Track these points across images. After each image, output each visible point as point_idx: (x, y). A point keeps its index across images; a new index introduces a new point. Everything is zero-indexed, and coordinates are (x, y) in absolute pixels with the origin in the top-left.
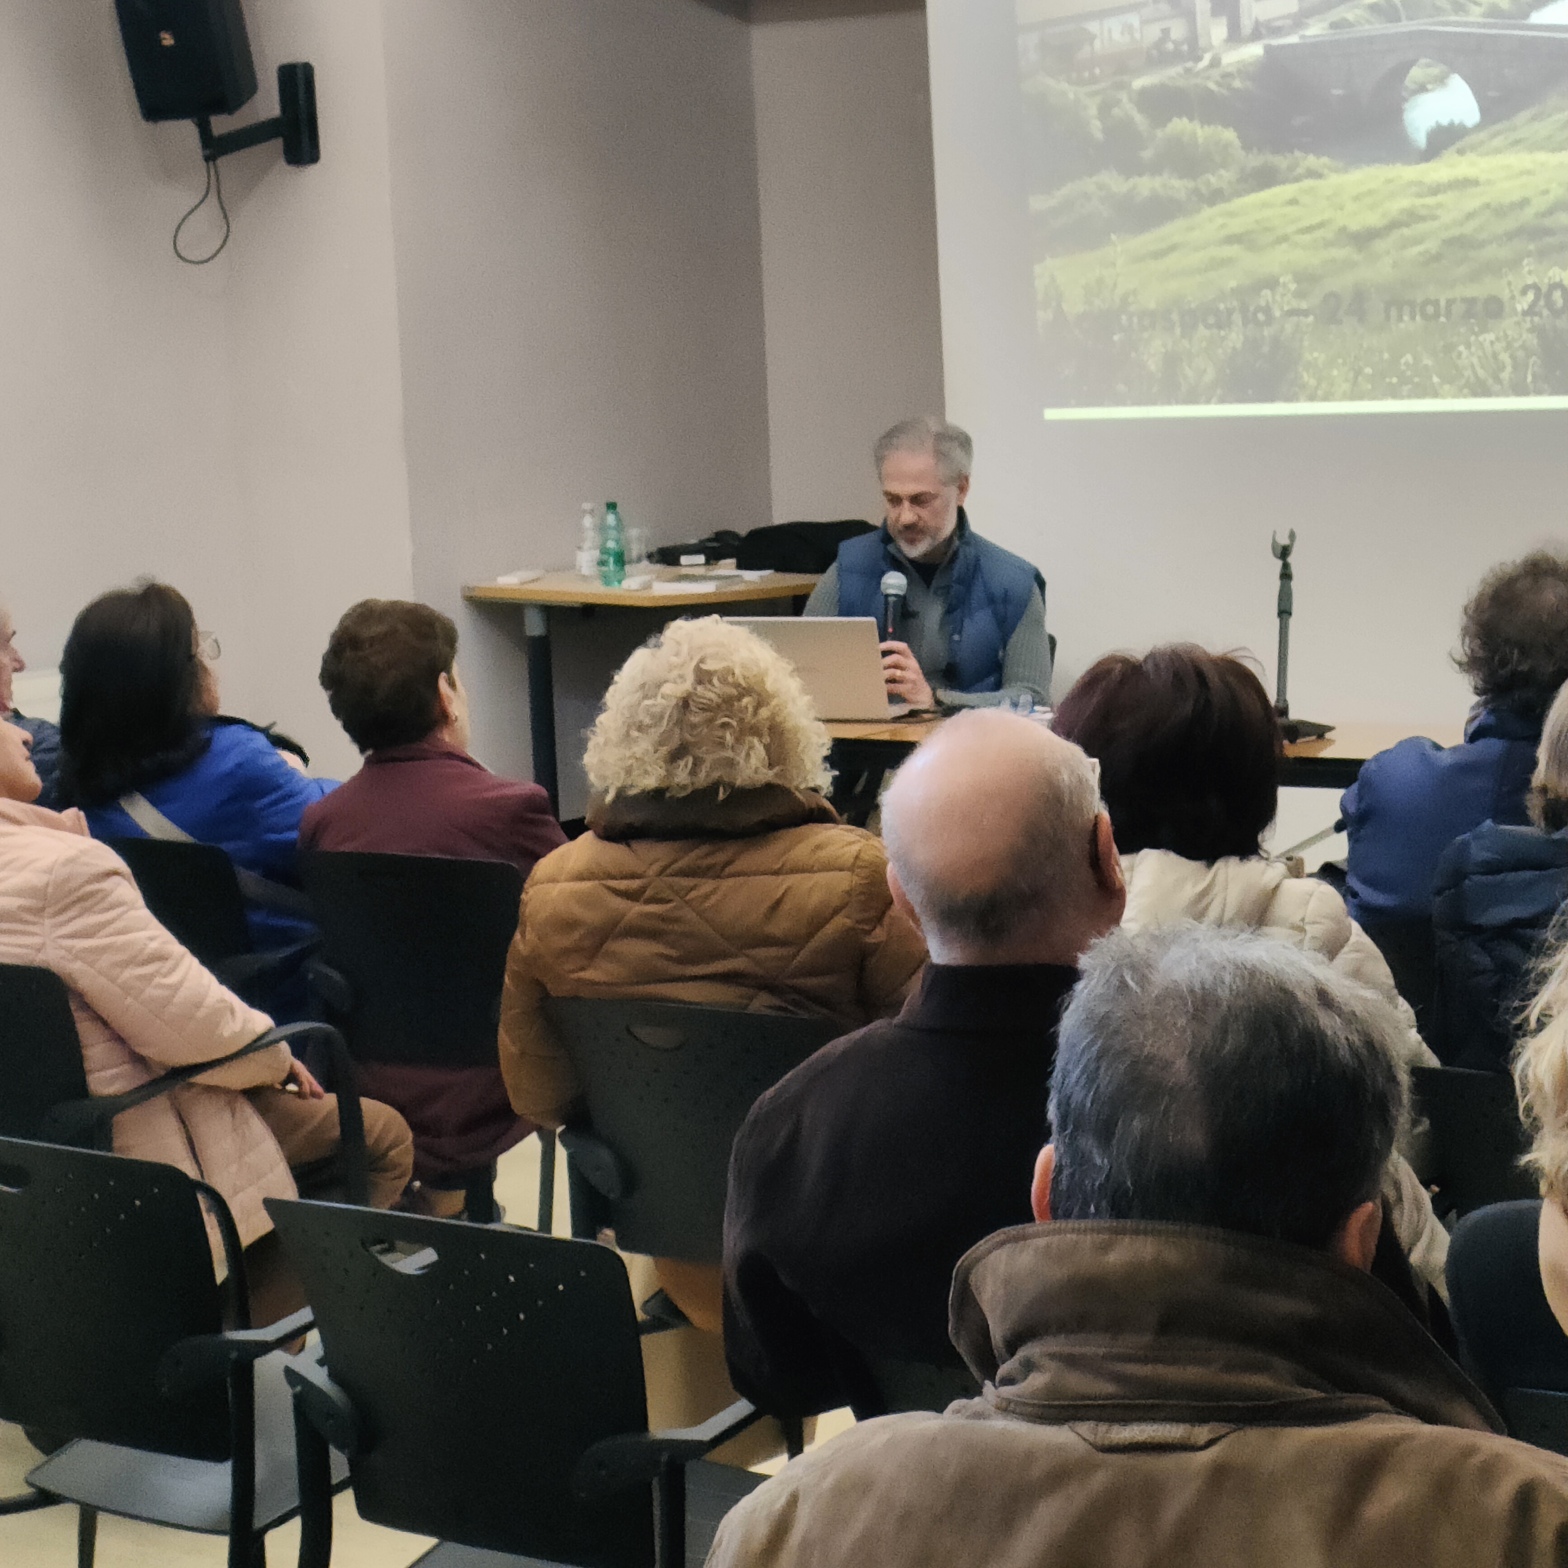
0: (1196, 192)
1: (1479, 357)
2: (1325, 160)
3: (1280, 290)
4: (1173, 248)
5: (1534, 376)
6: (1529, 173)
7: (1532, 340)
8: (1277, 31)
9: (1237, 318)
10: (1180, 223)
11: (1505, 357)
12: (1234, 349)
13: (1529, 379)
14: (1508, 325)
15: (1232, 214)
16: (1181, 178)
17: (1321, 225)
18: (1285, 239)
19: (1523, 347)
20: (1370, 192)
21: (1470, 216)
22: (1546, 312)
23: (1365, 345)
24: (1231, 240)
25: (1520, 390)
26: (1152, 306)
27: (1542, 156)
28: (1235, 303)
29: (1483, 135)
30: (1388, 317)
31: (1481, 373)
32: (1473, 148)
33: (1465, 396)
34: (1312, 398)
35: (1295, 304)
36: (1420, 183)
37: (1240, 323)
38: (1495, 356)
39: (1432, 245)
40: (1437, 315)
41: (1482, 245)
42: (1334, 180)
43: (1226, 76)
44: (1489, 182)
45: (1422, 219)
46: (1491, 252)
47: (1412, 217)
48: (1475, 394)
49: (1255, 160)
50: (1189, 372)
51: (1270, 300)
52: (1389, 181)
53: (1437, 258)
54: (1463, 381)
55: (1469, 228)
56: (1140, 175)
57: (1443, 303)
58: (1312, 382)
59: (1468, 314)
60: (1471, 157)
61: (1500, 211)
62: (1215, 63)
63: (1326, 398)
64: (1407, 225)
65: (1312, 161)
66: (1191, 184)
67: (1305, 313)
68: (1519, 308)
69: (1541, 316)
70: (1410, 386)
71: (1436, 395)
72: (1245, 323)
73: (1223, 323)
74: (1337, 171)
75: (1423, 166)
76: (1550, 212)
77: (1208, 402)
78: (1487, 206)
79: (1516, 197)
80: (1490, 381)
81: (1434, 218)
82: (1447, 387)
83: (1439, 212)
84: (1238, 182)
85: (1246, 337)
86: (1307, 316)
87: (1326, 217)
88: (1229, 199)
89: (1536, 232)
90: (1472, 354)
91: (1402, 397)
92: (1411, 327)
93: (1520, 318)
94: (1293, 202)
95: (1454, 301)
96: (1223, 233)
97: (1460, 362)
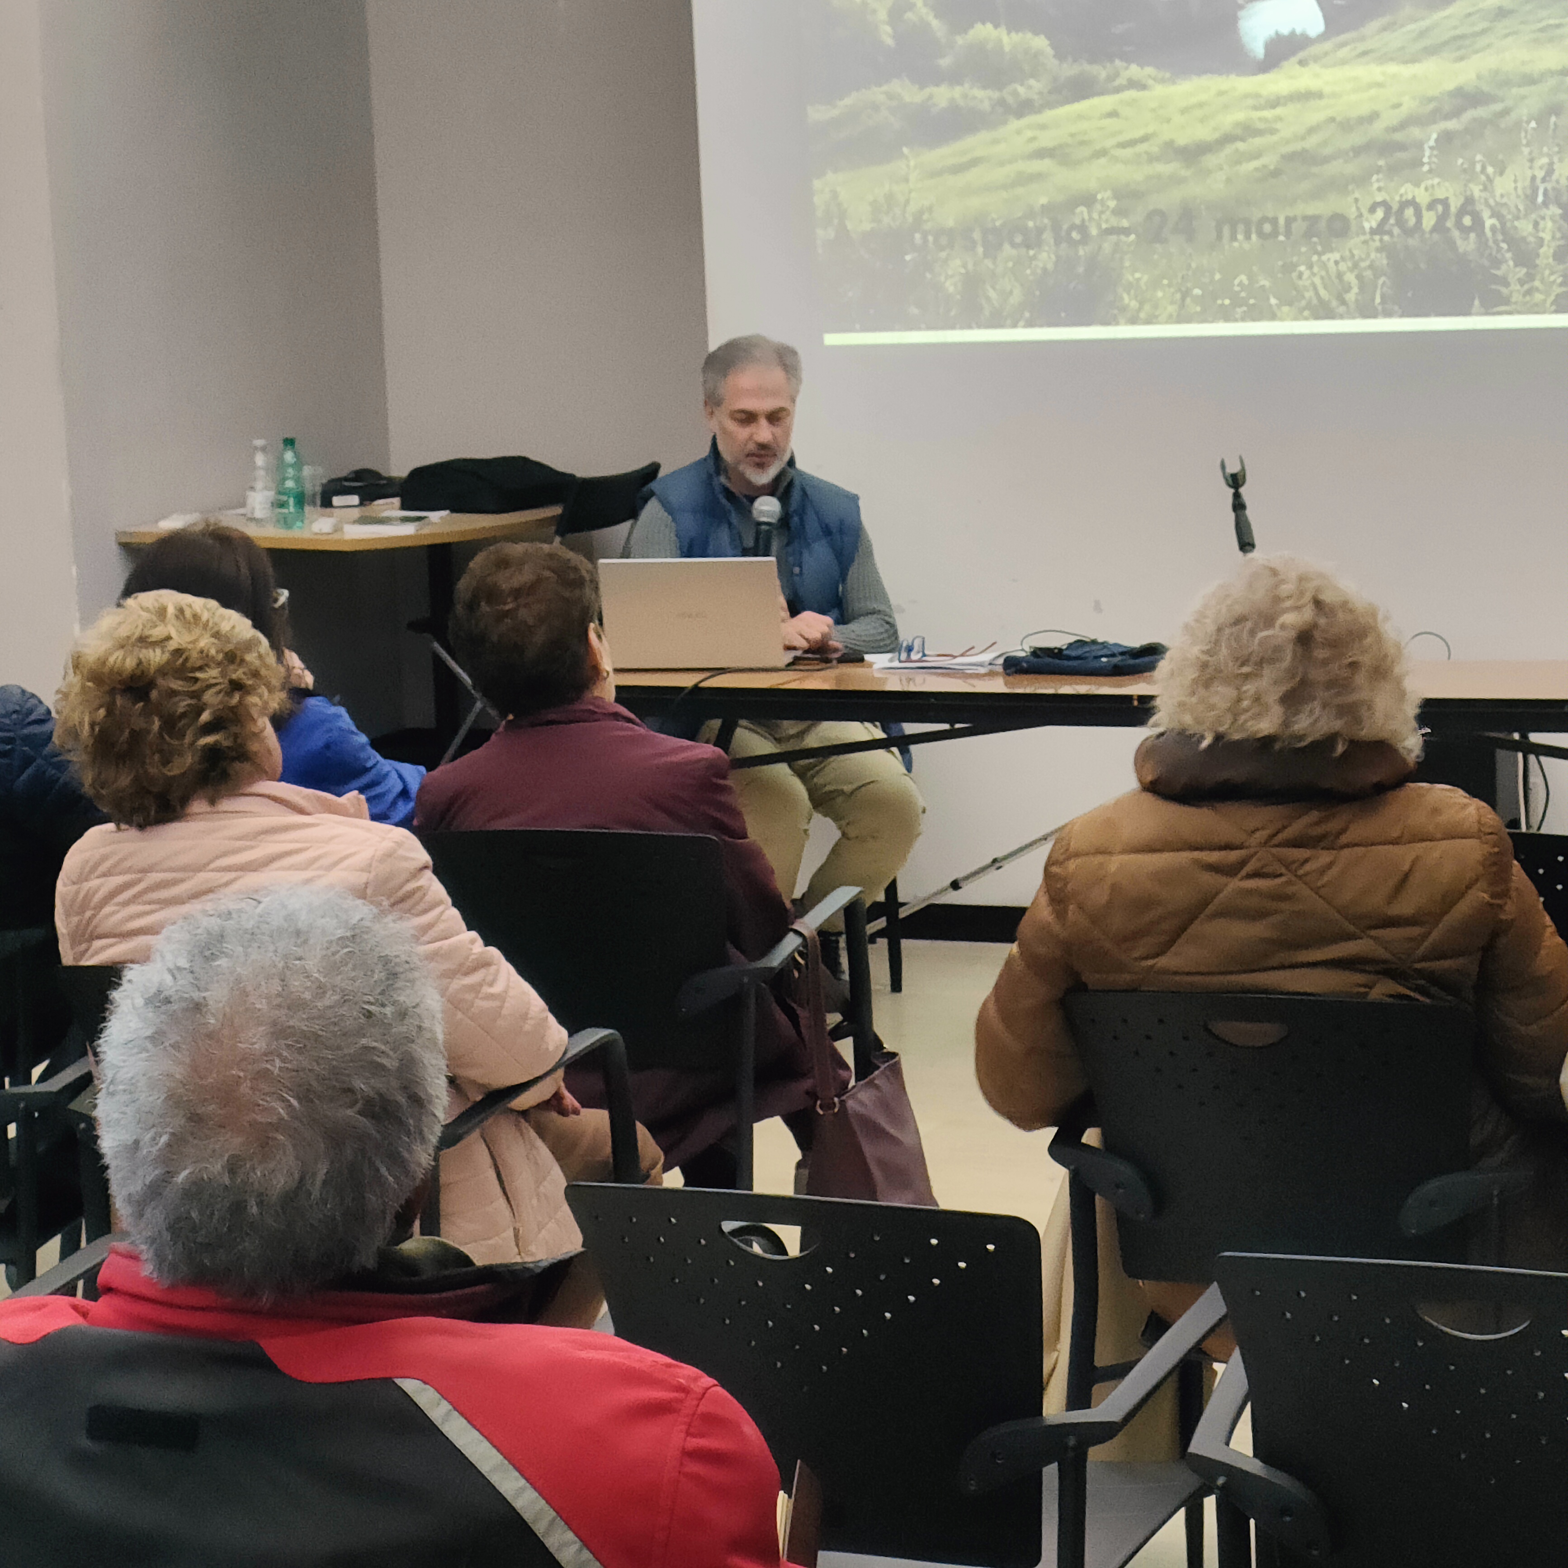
0: (1002, 102)
1: (1322, 278)
2: (1149, 70)
3: (1098, 207)
4: (974, 162)
5: (1383, 297)
6: (1379, 85)
7: (1382, 260)
9: (1048, 236)
10: (984, 136)
11: (1350, 277)
12: (1045, 270)
13: (1378, 300)
14: (1354, 244)
15: (1043, 127)
16: (984, 87)
17: (1145, 139)
18: (1102, 153)
19: (1371, 267)
20: (1201, 105)
21: (1312, 130)
22: (1396, 231)
23: (1194, 265)
24: (1041, 154)
25: (1367, 311)
26: (951, 223)
27: (1393, 68)
28: (1046, 221)
29: (1328, 46)
30: (1219, 237)
31: (1323, 293)
32: (1316, 59)
33: (1306, 319)
34: (1133, 321)
35: (1114, 222)
36: (1257, 96)
37: (1052, 241)
38: (1340, 276)
39: (1270, 160)
40: (1275, 233)
41: (1326, 160)
42: (1159, 91)
44: (1334, 95)
45: (1258, 133)
46: (1335, 168)
47: (1248, 131)
48: (1317, 317)
49: (1069, 70)
50: (992, 294)
51: (1086, 217)
52: (1221, 93)
53: (1276, 173)
54: (1303, 303)
55: (1311, 142)
56: (937, 85)
57: (1282, 221)
58: (1134, 304)
59: (1309, 234)
60: (1314, 68)
61: (1346, 126)
63: (1149, 321)
64: (1243, 140)
65: (1134, 71)
66: (996, 95)
67: (1126, 231)
68: (1367, 226)
69: (1390, 233)
70: (1245, 308)
71: (1273, 317)
72: (1057, 242)
73: (1032, 241)
74: (1163, 81)
75: (1261, 78)
76: (1403, 125)
77: (1014, 326)
78: (1332, 119)
79: (1364, 110)
80: (1334, 303)
81: (1273, 131)
82: (1286, 309)
83: (1278, 126)
84: (1050, 92)
85: (1058, 257)
86: (1128, 235)
87: (1150, 129)
88: (1039, 111)
89: (1386, 148)
90: (1314, 274)
91: (1236, 320)
92: (1246, 246)
93: (1368, 237)
94: (1113, 114)
95: (1295, 219)
96: (1035, 146)
97: (1301, 283)
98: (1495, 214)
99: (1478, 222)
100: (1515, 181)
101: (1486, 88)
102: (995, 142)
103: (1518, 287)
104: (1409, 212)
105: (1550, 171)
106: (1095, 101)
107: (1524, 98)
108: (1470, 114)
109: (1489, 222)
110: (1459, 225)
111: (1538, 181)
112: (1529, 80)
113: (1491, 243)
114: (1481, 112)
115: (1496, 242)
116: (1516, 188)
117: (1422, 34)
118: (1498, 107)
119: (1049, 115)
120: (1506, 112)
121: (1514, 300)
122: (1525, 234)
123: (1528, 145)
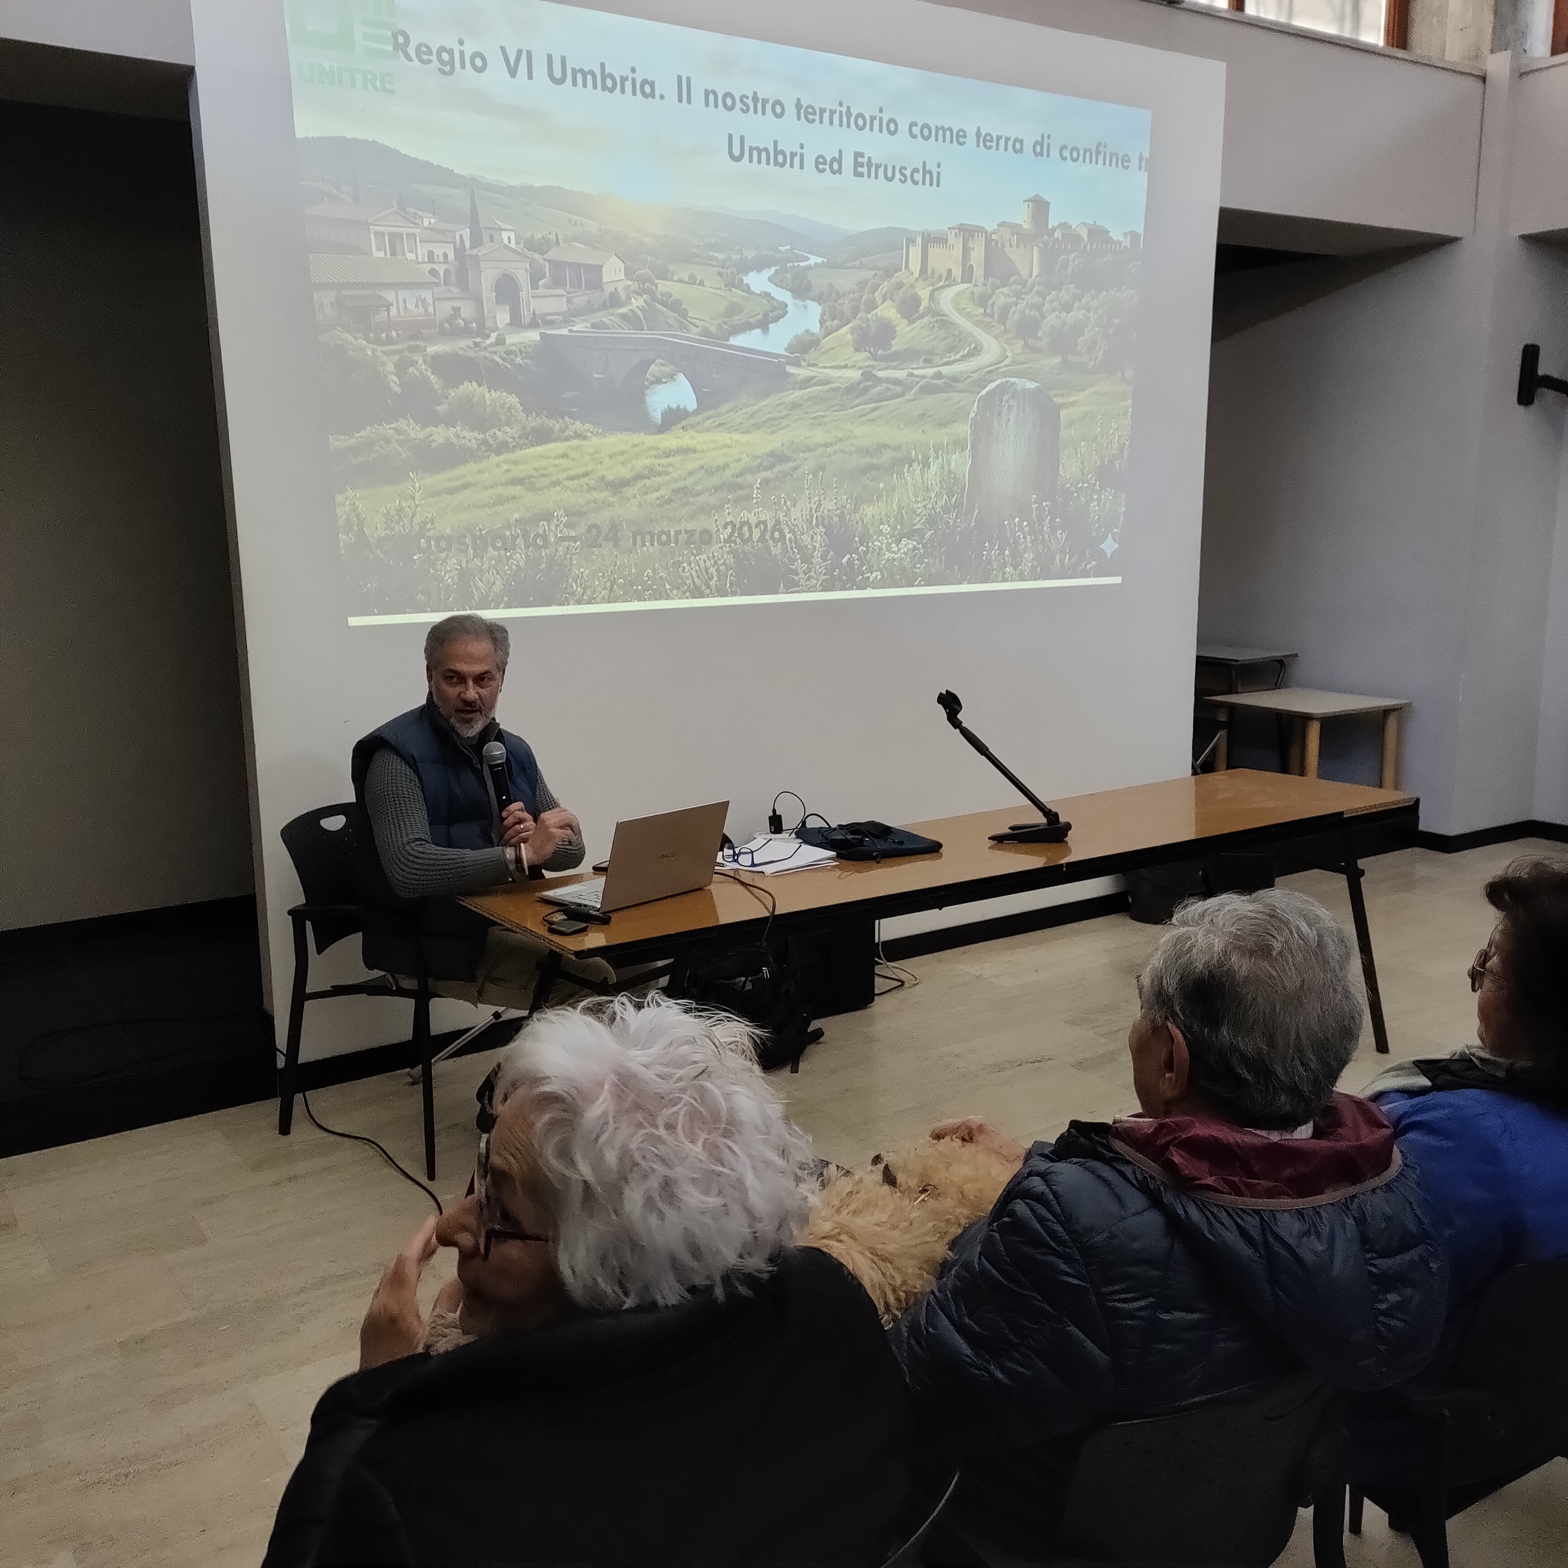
0: (485, 442)
1: (696, 571)
2: (588, 426)
3: (555, 521)
4: (465, 486)
5: (731, 582)
6: (729, 446)
7: (731, 560)
8: (550, 324)
9: (520, 541)
10: (472, 466)
11: (712, 570)
12: (518, 566)
13: (728, 585)
14: (715, 549)
15: (515, 462)
16: (472, 430)
17: (586, 474)
18: (557, 483)
19: (724, 564)
20: (622, 453)
21: (690, 473)
22: (738, 541)
23: (618, 563)
24: (514, 482)
25: (722, 593)
26: (448, 531)
27: (736, 436)
28: (519, 531)
29: (699, 418)
30: (635, 544)
31: (696, 580)
32: (692, 426)
33: (687, 598)
34: (579, 602)
35: (566, 532)
36: (657, 449)
37: (523, 546)
38: (707, 569)
39: (665, 492)
40: (668, 542)
41: (698, 494)
42: (595, 440)
43: (509, 353)
44: (703, 451)
45: (660, 474)
46: (703, 499)
47: (652, 472)
48: (693, 596)
49: (534, 422)
50: (478, 584)
51: (547, 528)
52: (635, 446)
53: (669, 501)
54: (685, 587)
55: (690, 481)
56: (436, 426)
57: (672, 534)
58: (579, 590)
60: (692, 432)
61: (710, 472)
62: (500, 341)
63: (590, 602)
64: (648, 478)
65: (578, 426)
66: (481, 436)
67: (574, 539)
68: (722, 537)
69: (735, 543)
70: (651, 592)
71: (668, 598)
72: (527, 548)
73: (509, 545)
74: (597, 434)
75: (659, 436)
76: (742, 473)
77: (495, 608)
78: (702, 467)
79: (720, 462)
80: (704, 587)
81: (667, 473)
82: (675, 592)
83: (670, 470)
84: (520, 437)
85: (527, 556)
86: (575, 542)
87: (589, 468)
88: (513, 450)
89: (732, 487)
90: (692, 569)
91: (645, 600)
92: (651, 550)
93: (722, 544)
94: (564, 456)
95: (680, 532)
96: (508, 476)
97: (684, 574)
98: (792, 531)
99: (783, 535)
100: (802, 511)
101: (786, 452)
102: (480, 472)
103: (803, 576)
104: (746, 528)
105: (819, 506)
106: (552, 445)
107: (805, 460)
108: (778, 468)
109: (788, 536)
110: (772, 537)
111: (813, 511)
112: (809, 449)
113: (789, 549)
114: (785, 467)
115: (792, 548)
116: (802, 515)
117: (752, 415)
118: (792, 464)
119: (519, 454)
120: (796, 468)
121: (800, 584)
122: (806, 543)
123: (808, 489)
